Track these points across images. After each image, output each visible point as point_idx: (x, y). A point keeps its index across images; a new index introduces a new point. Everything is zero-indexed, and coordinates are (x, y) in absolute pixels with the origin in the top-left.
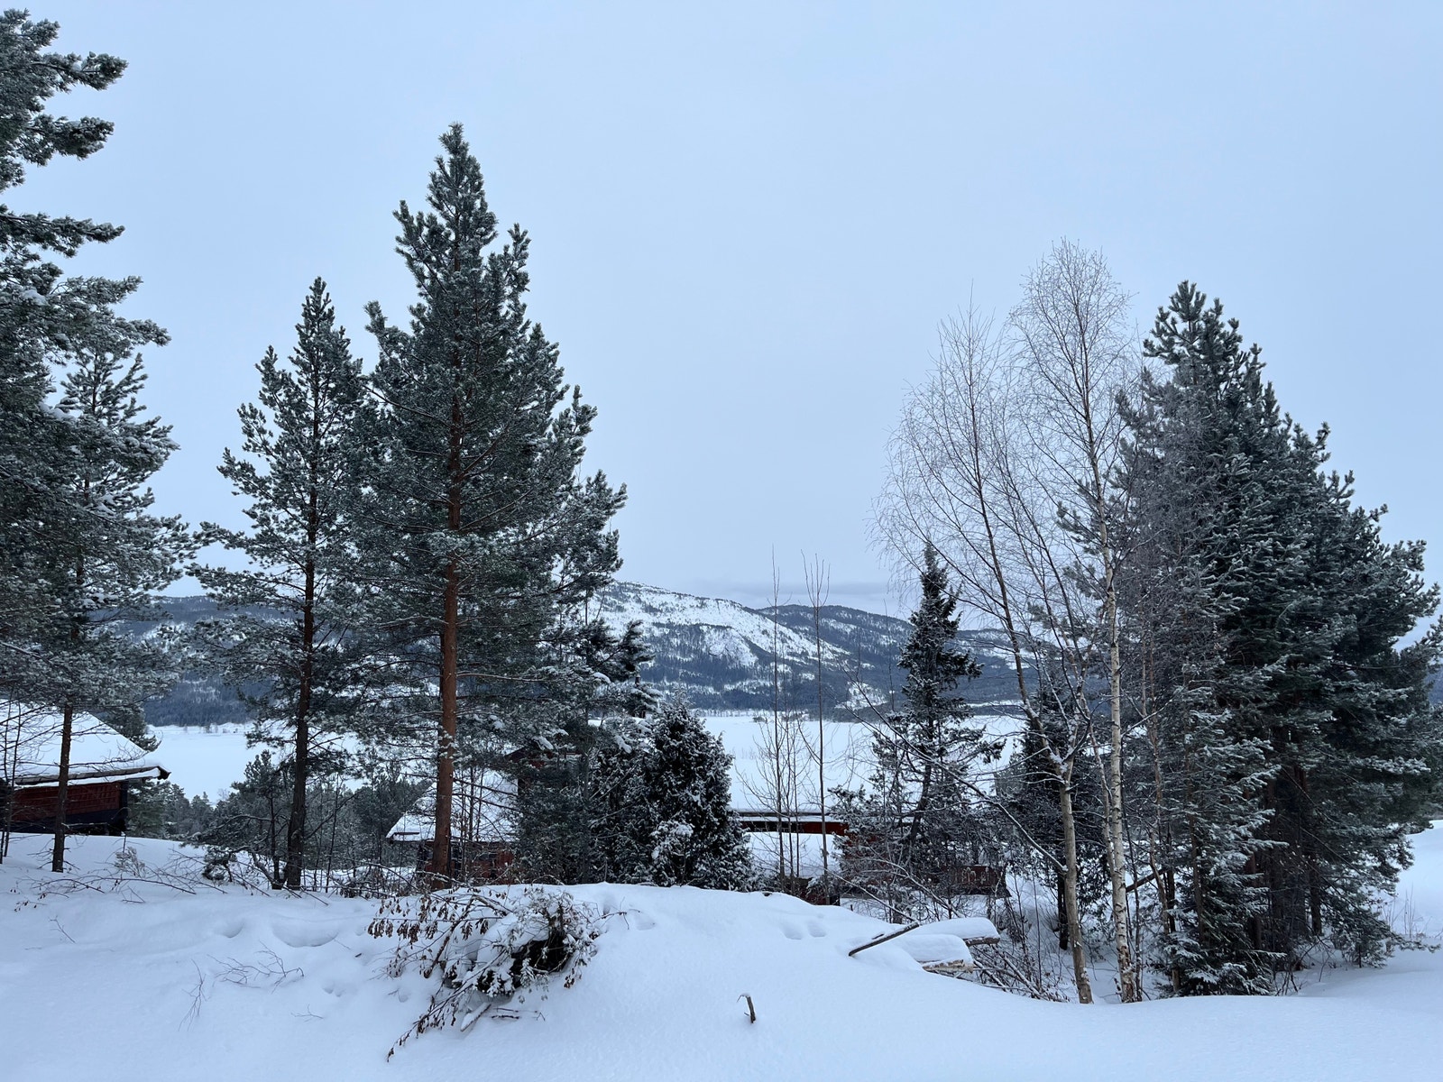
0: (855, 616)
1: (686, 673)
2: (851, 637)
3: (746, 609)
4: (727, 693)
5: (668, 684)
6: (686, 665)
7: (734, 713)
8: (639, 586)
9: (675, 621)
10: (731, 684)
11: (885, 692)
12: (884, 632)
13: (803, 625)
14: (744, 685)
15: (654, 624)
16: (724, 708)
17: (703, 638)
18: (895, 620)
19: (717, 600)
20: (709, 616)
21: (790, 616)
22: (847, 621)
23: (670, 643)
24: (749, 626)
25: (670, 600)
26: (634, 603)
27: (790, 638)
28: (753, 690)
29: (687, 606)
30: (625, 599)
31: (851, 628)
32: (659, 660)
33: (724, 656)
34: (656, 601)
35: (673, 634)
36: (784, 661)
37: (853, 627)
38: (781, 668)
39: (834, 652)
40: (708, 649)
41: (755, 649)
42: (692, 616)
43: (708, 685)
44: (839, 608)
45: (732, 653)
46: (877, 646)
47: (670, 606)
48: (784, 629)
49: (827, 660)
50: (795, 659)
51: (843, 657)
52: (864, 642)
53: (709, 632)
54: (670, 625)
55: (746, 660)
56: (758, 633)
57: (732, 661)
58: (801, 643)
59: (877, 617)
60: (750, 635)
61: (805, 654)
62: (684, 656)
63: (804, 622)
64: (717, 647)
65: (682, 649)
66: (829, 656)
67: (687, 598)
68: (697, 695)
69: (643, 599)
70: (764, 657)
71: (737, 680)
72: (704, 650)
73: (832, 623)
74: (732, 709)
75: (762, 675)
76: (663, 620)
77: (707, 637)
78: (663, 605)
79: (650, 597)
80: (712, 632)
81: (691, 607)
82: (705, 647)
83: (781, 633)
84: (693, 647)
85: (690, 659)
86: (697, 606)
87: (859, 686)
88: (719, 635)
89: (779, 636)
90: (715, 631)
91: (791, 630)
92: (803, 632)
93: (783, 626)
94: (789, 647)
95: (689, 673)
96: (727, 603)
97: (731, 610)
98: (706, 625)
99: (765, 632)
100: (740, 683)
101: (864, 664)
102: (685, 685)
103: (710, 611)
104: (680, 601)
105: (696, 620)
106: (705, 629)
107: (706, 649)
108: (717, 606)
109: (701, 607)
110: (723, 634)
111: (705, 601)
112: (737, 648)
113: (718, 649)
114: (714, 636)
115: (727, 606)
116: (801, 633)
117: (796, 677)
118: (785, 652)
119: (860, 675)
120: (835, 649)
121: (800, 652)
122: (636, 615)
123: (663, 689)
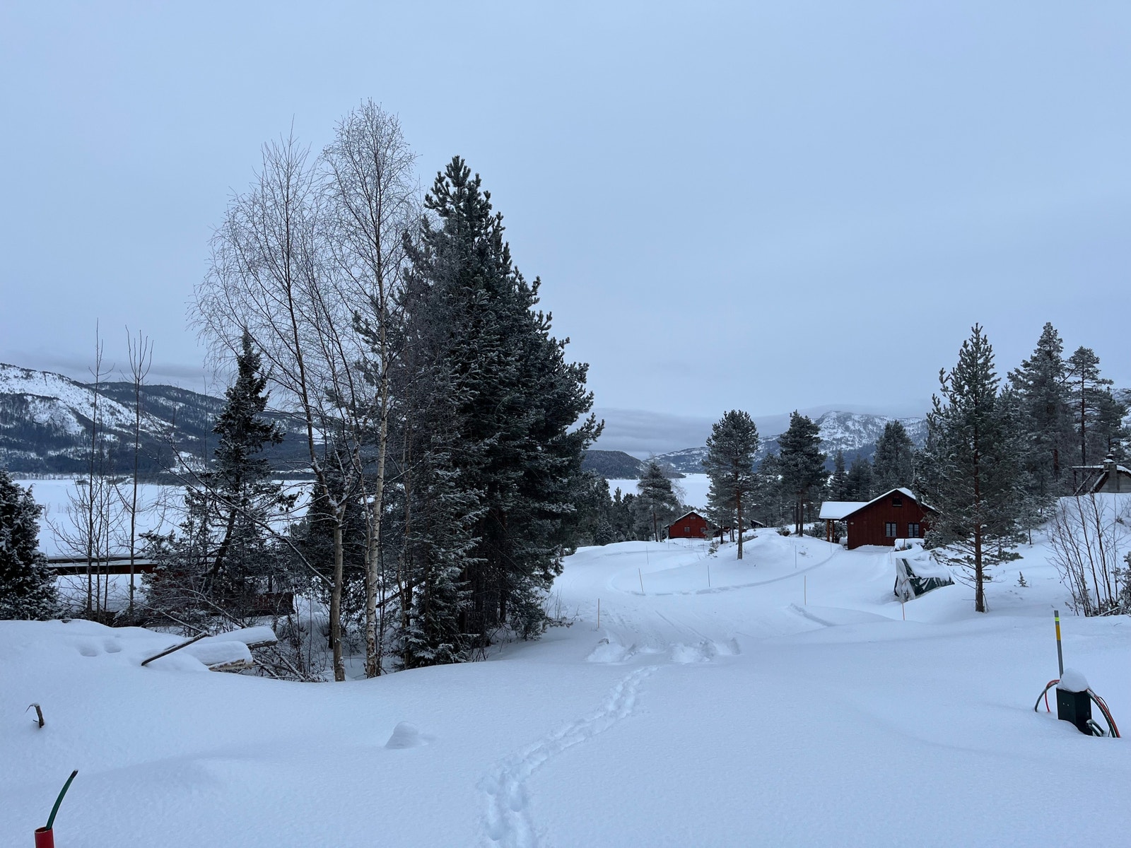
0: (183, 395)
1: (7, 439)
2: (180, 412)
3: (75, 383)
4: (51, 458)
7: (57, 477)
10: (55, 450)
11: (207, 461)
12: (210, 410)
13: (133, 401)
14: (69, 452)
16: (47, 471)
17: (27, 407)
19: (44, 373)
20: (36, 387)
21: (124, 392)
22: (176, 400)
24: (79, 399)
27: (119, 412)
28: (79, 456)
29: (11, 376)
31: (178, 406)
33: (49, 425)
36: (112, 432)
37: (181, 404)
38: (109, 437)
39: (162, 426)
40: (32, 418)
41: (81, 419)
42: (17, 386)
43: (31, 450)
44: (169, 388)
45: (58, 423)
46: (203, 421)
48: (114, 404)
49: (154, 432)
50: (124, 430)
51: (172, 429)
52: (191, 418)
53: (33, 402)
55: (72, 429)
56: (86, 406)
57: (57, 429)
58: (128, 415)
59: (204, 398)
60: (78, 407)
61: (133, 426)
62: (6, 423)
63: (134, 398)
64: (43, 416)
65: (3, 415)
66: (158, 429)
67: (12, 369)
68: (18, 459)
70: (92, 428)
71: (62, 447)
72: (27, 418)
73: (162, 401)
74: (55, 472)
75: (87, 443)
77: (31, 406)
80: (37, 402)
81: (15, 377)
82: (29, 415)
83: (111, 406)
84: (16, 415)
85: (12, 426)
86: (22, 377)
87: (184, 455)
88: (44, 405)
89: (108, 409)
90: (41, 402)
91: (120, 405)
92: (131, 406)
93: (113, 400)
94: (117, 419)
95: (10, 439)
96: (55, 377)
97: (59, 383)
98: (31, 395)
99: (94, 405)
100: (65, 450)
101: (190, 437)
102: (5, 450)
103: (36, 382)
104: (4, 371)
105: (20, 390)
106: (30, 398)
107: (30, 417)
108: (44, 379)
109: (26, 378)
110: (49, 404)
111: (31, 373)
112: (64, 418)
113: (43, 417)
114: (40, 406)
115: (55, 379)
116: (130, 408)
117: (123, 446)
118: (113, 423)
119: (187, 446)
120: (163, 422)
121: (129, 424)
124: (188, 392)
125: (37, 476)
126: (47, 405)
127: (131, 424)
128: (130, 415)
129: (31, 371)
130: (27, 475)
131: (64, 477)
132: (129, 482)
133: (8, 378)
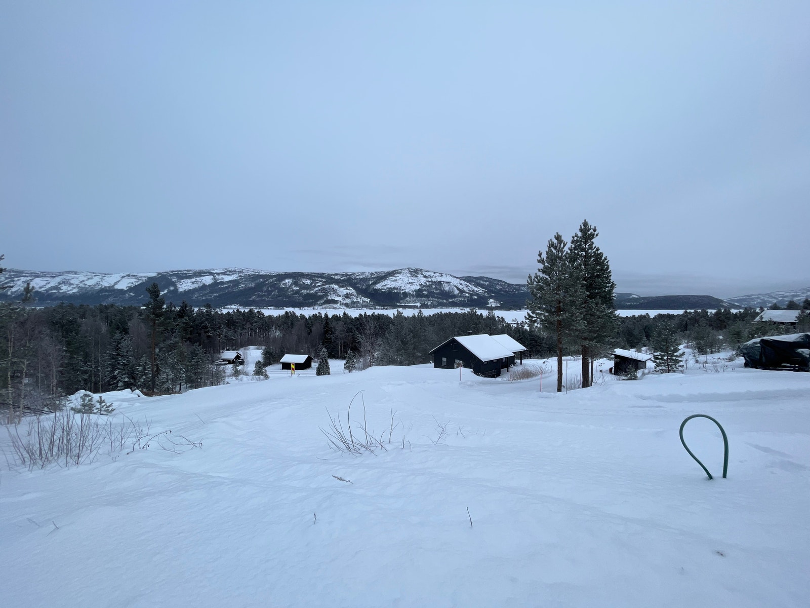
0: (488, 279)
2: (488, 285)
3: (455, 277)
4: (450, 302)
6: (437, 294)
8: (422, 269)
10: (451, 299)
11: (500, 302)
12: (498, 284)
14: (455, 300)
15: (427, 281)
16: (449, 306)
18: (501, 281)
19: (446, 274)
20: (444, 279)
21: (469, 280)
22: (486, 281)
23: (432, 287)
24: (455, 282)
25: (432, 274)
26: (420, 275)
27: (469, 286)
28: (458, 301)
30: (418, 273)
31: (487, 283)
32: (428, 292)
33: (449, 291)
34: (427, 274)
35: (433, 284)
36: (468, 293)
38: (467, 295)
40: (444, 289)
41: (458, 289)
42: (439, 279)
43: (444, 300)
44: (484, 277)
45: (451, 290)
46: (496, 289)
47: (431, 276)
48: (467, 283)
49: (480, 293)
50: (470, 292)
51: (485, 292)
52: (491, 287)
54: (432, 281)
55: (456, 292)
56: (459, 284)
57: (451, 292)
58: (472, 287)
59: (496, 280)
60: (456, 285)
61: (473, 291)
62: (436, 291)
63: (473, 281)
65: (436, 288)
66: (481, 291)
67: (437, 273)
68: (441, 302)
69: (423, 273)
70: (461, 291)
71: (453, 298)
72: (442, 289)
73: (482, 282)
74: (452, 307)
75: (461, 297)
76: (430, 280)
77: (443, 285)
78: (429, 275)
79: (425, 273)
81: (438, 276)
84: (439, 288)
85: (438, 292)
86: (440, 276)
87: (491, 300)
89: (465, 285)
90: (446, 283)
91: (469, 284)
92: (472, 284)
94: (468, 288)
95: (438, 296)
98: (443, 281)
99: (461, 284)
101: (492, 294)
102: (437, 299)
103: (444, 277)
104: (435, 274)
106: (443, 283)
108: (446, 276)
110: (448, 284)
111: (442, 274)
112: (453, 289)
113: (447, 289)
114: (446, 285)
115: (449, 276)
117: (471, 298)
118: (467, 290)
119: (491, 297)
120: (483, 289)
122: (421, 279)
123: (430, 300)
124: (490, 278)
125: (447, 308)
130: (444, 307)
131: (455, 308)
133: (436, 277)
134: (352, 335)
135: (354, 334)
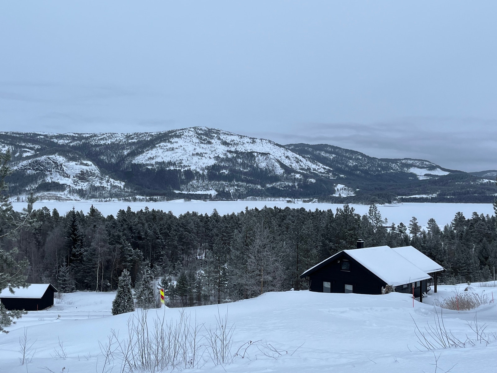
0: (335, 150)
1: (246, 178)
2: (333, 160)
3: (277, 145)
4: (268, 188)
5: (236, 183)
6: (245, 174)
7: (272, 199)
8: (219, 131)
9: (239, 150)
10: (270, 184)
11: (354, 190)
12: (351, 159)
13: (307, 154)
14: (277, 185)
15: (228, 151)
16: (267, 196)
17: (255, 159)
18: (357, 152)
19: (261, 139)
20: (258, 148)
21: (301, 149)
22: (331, 153)
23: (237, 161)
24: (278, 153)
25: (236, 139)
26: (216, 140)
27: (301, 161)
28: (282, 188)
29: (245, 142)
30: (212, 138)
32: (231, 170)
33: (266, 169)
34: (229, 139)
35: (238, 157)
36: (299, 173)
37: (334, 156)
38: (298, 176)
39: (324, 169)
40: (257, 165)
41: (282, 165)
42: (249, 148)
43: (258, 184)
44: (326, 146)
45: (270, 168)
46: (347, 166)
47: (236, 142)
48: (298, 156)
49: (321, 172)
50: (304, 172)
51: (329, 171)
52: (340, 164)
53: (258, 156)
54: (236, 152)
55: (278, 172)
56: (283, 158)
57: (270, 172)
58: (306, 163)
59: (347, 151)
60: (279, 159)
61: (309, 169)
62: (244, 169)
63: (307, 152)
64: (262, 163)
65: (243, 164)
66: (323, 171)
67: (245, 138)
68: (252, 189)
69: (221, 137)
70: (288, 170)
71: (273, 182)
72: (255, 165)
73: (323, 154)
74: (271, 197)
75: (287, 179)
76: (233, 149)
77: (257, 159)
78: (232, 141)
79: (225, 137)
80: (259, 156)
81: (247, 142)
82: (256, 164)
83: (296, 158)
84: (249, 164)
85: (247, 170)
86: (251, 142)
87: (340, 186)
88: (263, 158)
89: (295, 159)
90: (261, 156)
91: (301, 157)
92: (307, 158)
93: (297, 154)
94: (300, 165)
95: (247, 178)
96: (267, 141)
97: (269, 144)
98: (256, 152)
99: (287, 157)
100: (275, 183)
101: (341, 175)
102: (245, 184)
103: (258, 145)
104: (241, 139)
105: (250, 150)
106: (255, 154)
107: (256, 165)
108: (261, 143)
109: (253, 143)
110: (265, 157)
111: (255, 140)
112: (273, 165)
113: (263, 165)
114: (261, 158)
115: (267, 143)
116: (306, 158)
117: (305, 182)
118: (298, 168)
119: (340, 181)
120: (325, 167)
121: (306, 168)
122: (218, 147)
123: (233, 186)
124: (337, 148)
125: (262, 199)
126: (265, 158)
127: (308, 168)
128: (307, 162)
129: (255, 138)
130: (257, 198)
131: (276, 200)
132: (315, 202)
133: (244, 143)
134: (121, 248)
135: (123, 247)
